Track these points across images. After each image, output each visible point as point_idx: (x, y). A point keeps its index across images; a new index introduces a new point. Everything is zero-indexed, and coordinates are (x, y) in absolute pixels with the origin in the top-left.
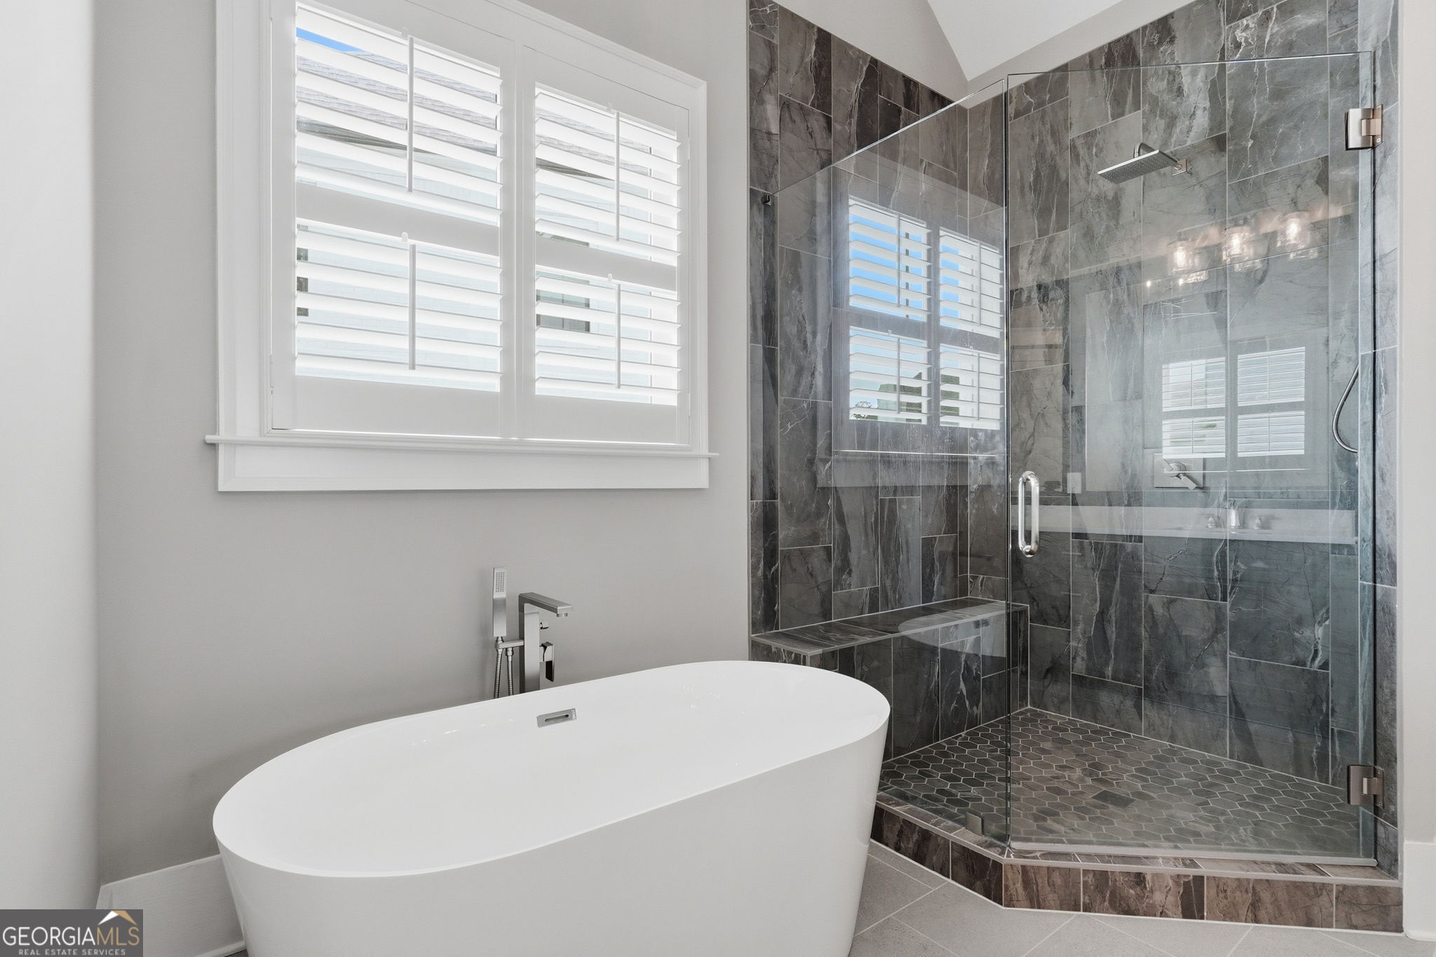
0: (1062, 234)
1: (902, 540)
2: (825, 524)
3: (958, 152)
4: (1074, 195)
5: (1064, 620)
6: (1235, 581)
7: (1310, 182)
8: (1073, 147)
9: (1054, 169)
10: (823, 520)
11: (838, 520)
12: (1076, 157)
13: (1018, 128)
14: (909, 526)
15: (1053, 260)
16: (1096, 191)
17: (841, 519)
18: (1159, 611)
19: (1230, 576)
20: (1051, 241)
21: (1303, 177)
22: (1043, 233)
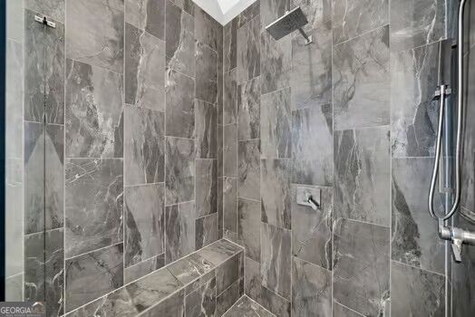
0: (258, 78)
1: (182, 223)
2: (117, 231)
3: (218, 42)
4: (262, 59)
5: (258, 259)
6: (336, 262)
7: (378, 41)
8: (262, 38)
9: (255, 47)
10: (114, 229)
11: (128, 224)
12: (263, 42)
13: (241, 32)
14: (186, 216)
15: (254, 90)
16: (271, 57)
17: (132, 224)
18: (299, 266)
19: (333, 258)
20: (253, 81)
21: (374, 38)
22: (251, 77)
